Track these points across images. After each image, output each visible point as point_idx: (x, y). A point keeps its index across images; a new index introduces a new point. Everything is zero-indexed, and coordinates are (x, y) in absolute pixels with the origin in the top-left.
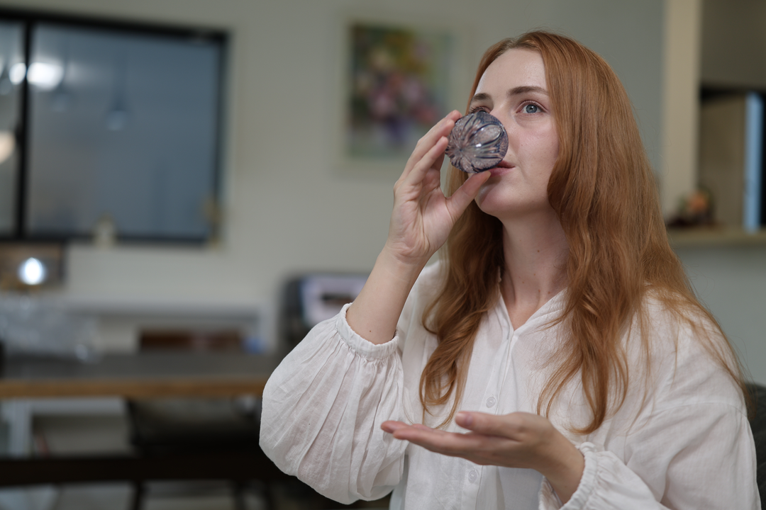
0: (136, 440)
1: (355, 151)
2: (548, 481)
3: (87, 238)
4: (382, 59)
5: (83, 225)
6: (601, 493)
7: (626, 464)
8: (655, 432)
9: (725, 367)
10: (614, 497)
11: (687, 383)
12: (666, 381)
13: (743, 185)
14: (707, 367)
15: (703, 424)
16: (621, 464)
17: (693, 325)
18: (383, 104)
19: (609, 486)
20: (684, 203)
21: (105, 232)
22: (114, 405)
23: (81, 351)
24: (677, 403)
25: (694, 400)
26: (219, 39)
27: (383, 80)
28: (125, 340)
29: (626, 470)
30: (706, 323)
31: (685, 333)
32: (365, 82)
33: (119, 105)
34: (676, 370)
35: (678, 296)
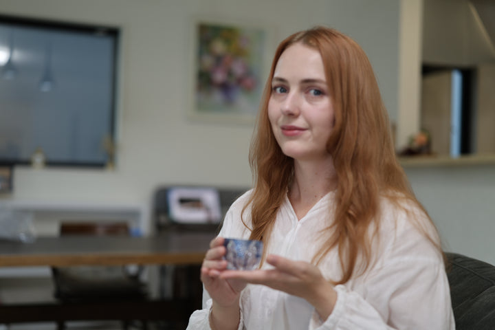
0: (58, 294)
1: (200, 107)
2: (316, 311)
3: (27, 163)
4: (219, 47)
5: (24, 155)
6: (347, 316)
7: (365, 299)
8: (381, 279)
9: (428, 237)
10: (356, 318)
11: (402, 247)
12: (389, 246)
13: (450, 129)
14: (415, 237)
15: (411, 273)
16: (362, 300)
17: (407, 211)
18: (219, 77)
19: (353, 312)
20: (412, 140)
21: (38, 159)
22: (46, 271)
23: (23, 237)
24: (396, 260)
25: (407, 258)
26: (113, 33)
27: (219, 60)
28: (53, 229)
29: (365, 303)
30: (416, 210)
31: (402, 216)
32: (208, 61)
33: (47, 77)
34: (395, 239)
35: (399, 194)
